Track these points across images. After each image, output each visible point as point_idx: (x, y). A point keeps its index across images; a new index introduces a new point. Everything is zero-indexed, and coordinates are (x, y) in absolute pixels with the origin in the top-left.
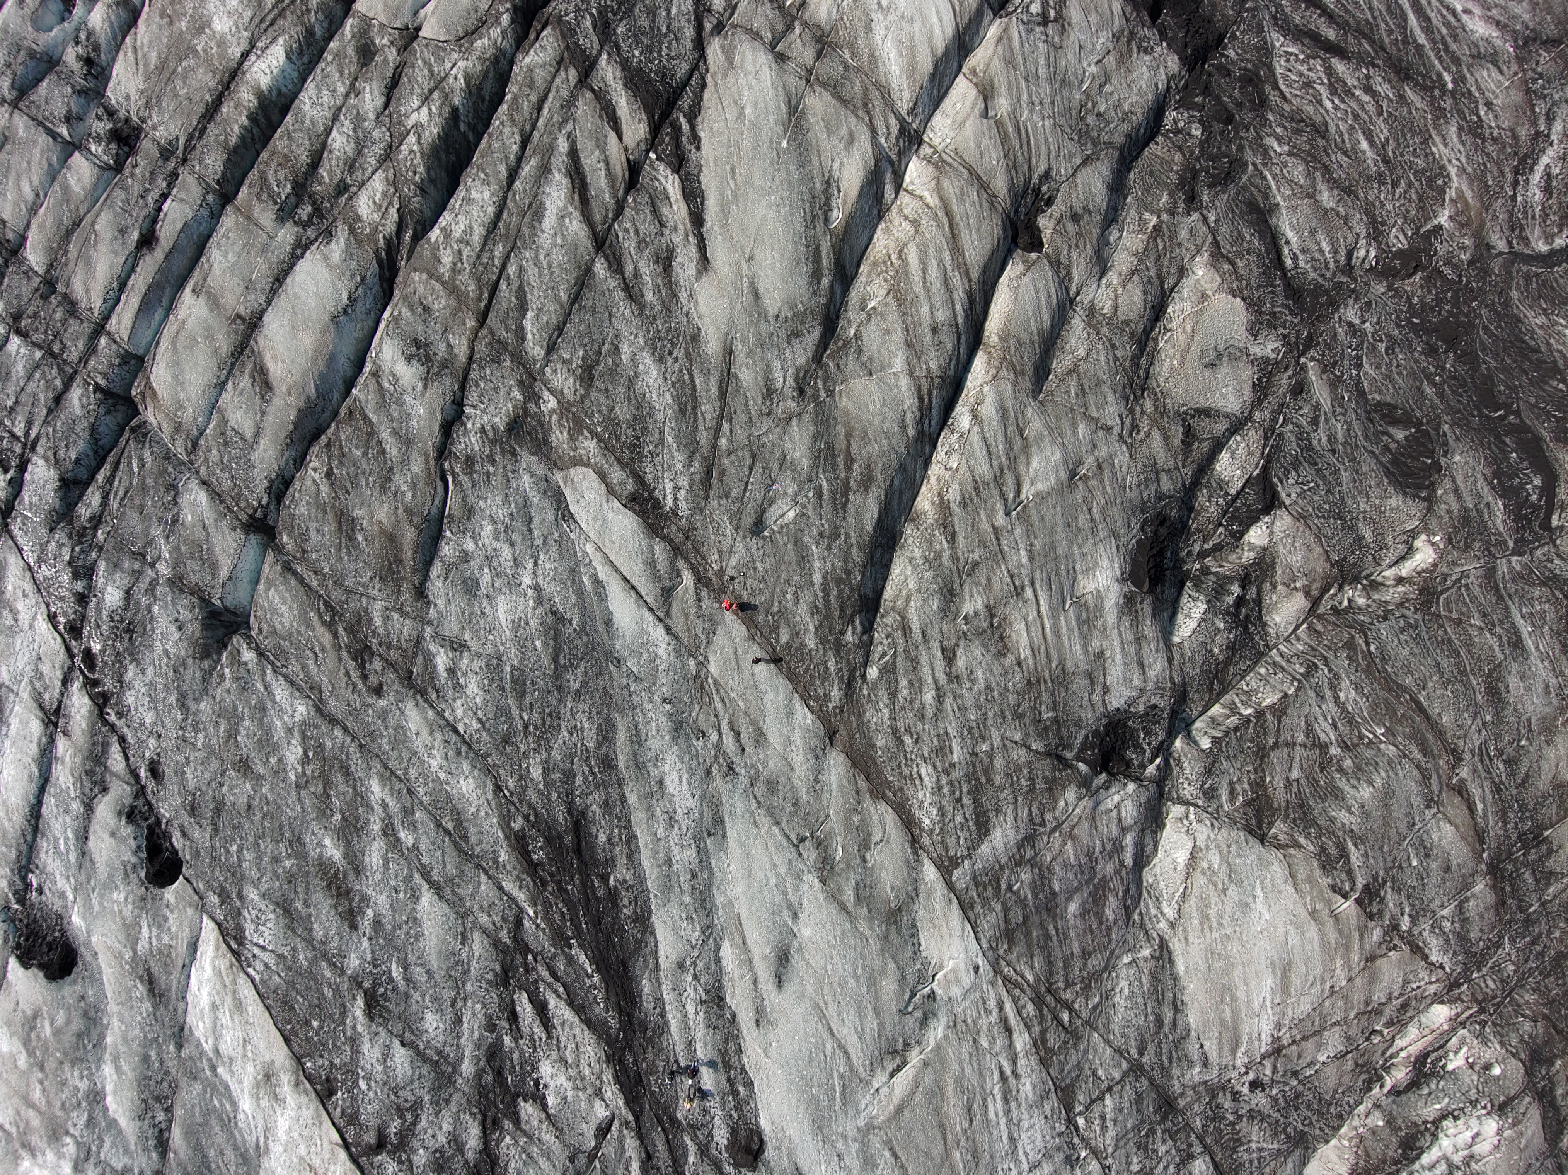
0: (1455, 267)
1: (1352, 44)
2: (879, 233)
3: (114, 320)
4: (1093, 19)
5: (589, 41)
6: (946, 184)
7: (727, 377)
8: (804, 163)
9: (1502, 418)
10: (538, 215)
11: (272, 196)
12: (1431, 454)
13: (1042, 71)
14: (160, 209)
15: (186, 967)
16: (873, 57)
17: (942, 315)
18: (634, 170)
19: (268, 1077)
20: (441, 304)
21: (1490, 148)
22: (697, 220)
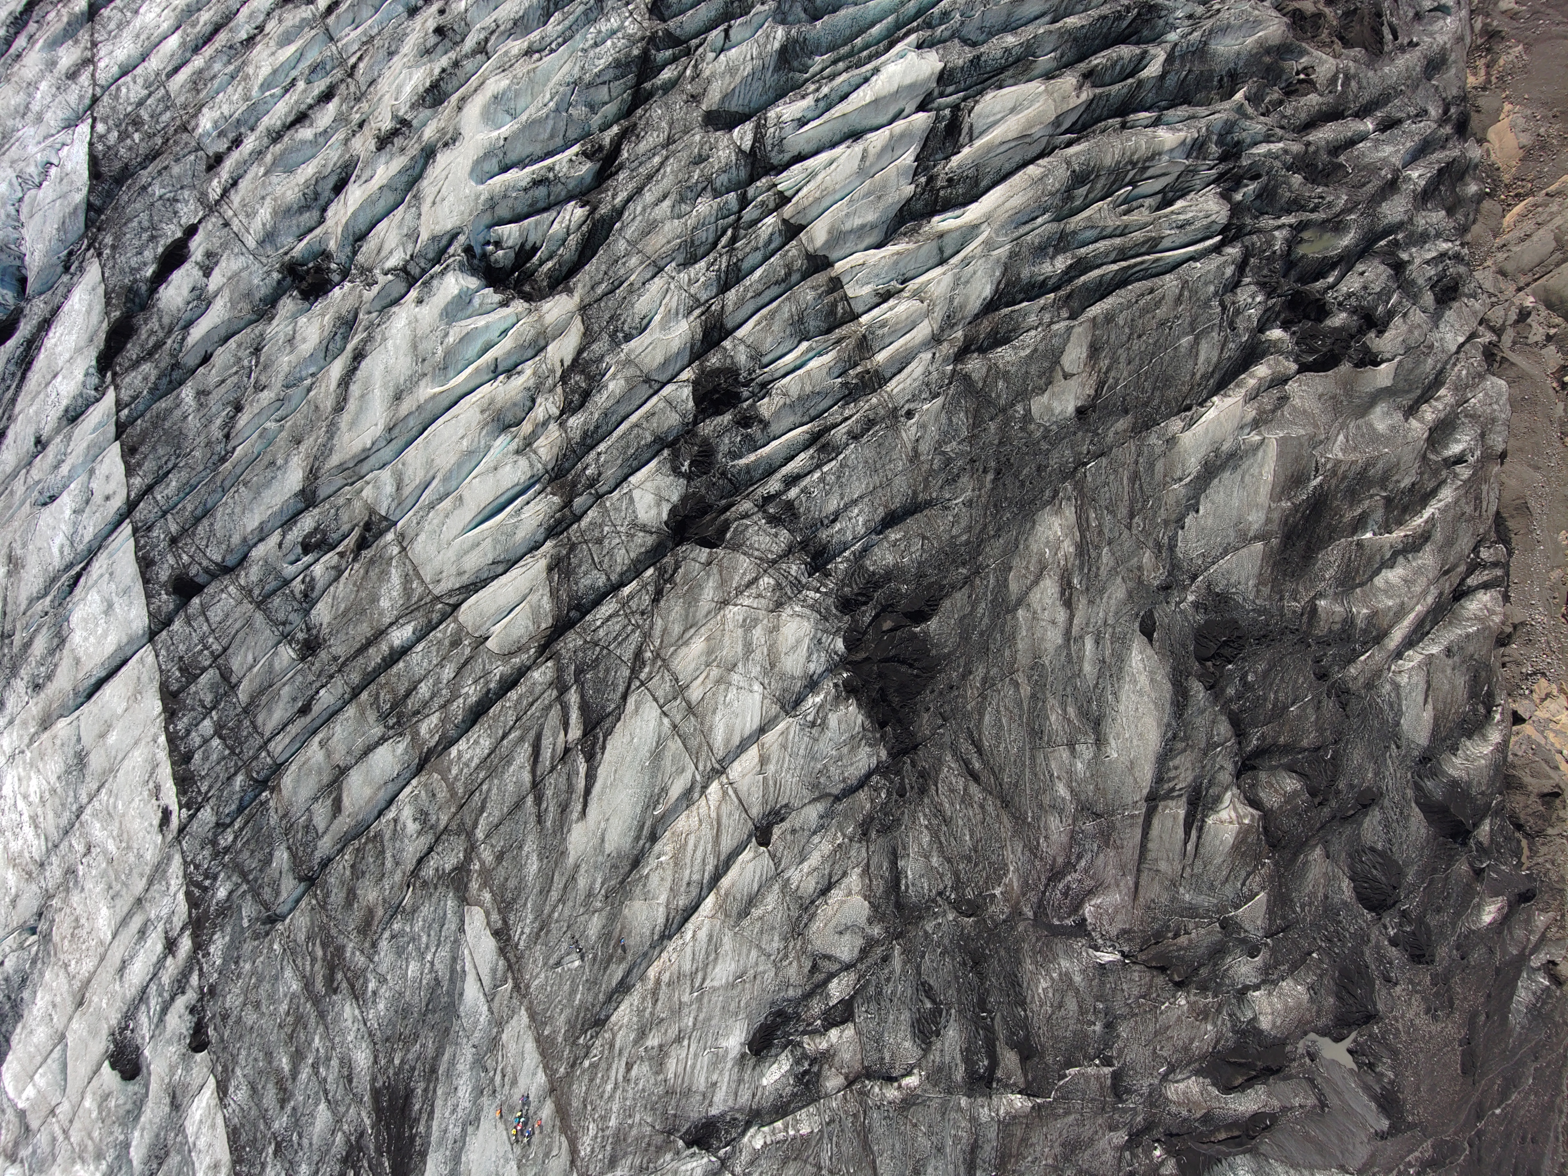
0: (993, 921)
1: (984, 776)
2: (683, 816)
3: (272, 744)
4: (843, 726)
5: (569, 678)
6: (723, 806)
7: (573, 878)
8: (653, 776)
9: (984, 1018)
10: (509, 763)
11: (378, 708)
12: (937, 1024)
13: (802, 752)
14: (317, 692)
15: (194, 1097)
16: (711, 728)
17: (696, 877)
18: (567, 750)
19: (215, 1166)
20: (442, 794)
21: (1037, 863)
22: (588, 791)
